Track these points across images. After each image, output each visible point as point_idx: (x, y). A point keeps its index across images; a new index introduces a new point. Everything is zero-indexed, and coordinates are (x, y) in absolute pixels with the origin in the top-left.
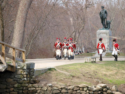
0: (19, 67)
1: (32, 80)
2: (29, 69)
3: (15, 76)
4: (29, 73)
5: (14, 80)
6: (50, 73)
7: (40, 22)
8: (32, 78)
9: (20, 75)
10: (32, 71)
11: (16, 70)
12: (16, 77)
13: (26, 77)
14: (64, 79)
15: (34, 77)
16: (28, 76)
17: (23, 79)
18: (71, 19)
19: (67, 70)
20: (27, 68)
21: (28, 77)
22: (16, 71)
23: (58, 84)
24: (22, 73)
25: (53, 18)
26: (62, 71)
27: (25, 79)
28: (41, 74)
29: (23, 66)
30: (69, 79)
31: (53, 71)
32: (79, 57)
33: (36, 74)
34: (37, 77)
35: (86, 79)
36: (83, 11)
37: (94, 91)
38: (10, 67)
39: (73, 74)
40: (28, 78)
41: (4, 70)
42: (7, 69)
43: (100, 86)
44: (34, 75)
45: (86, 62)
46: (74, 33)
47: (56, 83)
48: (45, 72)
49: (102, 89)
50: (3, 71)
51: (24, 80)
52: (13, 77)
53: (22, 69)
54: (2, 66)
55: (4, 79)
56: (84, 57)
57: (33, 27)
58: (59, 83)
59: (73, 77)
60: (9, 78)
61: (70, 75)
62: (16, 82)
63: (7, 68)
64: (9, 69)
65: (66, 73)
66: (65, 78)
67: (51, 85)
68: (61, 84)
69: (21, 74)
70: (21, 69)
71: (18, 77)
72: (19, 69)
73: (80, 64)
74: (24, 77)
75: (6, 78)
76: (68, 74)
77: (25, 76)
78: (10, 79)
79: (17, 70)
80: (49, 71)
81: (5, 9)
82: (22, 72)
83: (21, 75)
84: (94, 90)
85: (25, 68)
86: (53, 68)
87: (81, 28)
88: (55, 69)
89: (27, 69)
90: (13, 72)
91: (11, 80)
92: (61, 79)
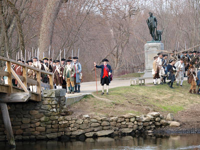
1: (63, 111)
4: (59, 103)
5: (41, 113)
6: (86, 101)
7: (70, 36)
8: (62, 108)
9: (47, 106)
10: (63, 100)
12: (42, 108)
13: (56, 108)
14: (104, 108)
15: (65, 107)
16: (58, 106)
17: (51, 110)
18: (111, 31)
20: (56, 95)
23: (96, 115)
24: (50, 103)
25: (88, 30)
27: (55, 110)
28: (75, 103)
29: (50, 93)
30: (111, 107)
31: (90, 98)
32: (123, 79)
33: (67, 103)
34: (69, 107)
35: (133, 106)
36: (126, 20)
37: (143, 122)
38: (33, 95)
39: (115, 102)
40: (58, 109)
41: (26, 100)
42: (31, 98)
43: (152, 115)
44: (65, 105)
45: (131, 85)
46: (116, 49)
47: (94, 113)
48: (80, 101)
49: (154, 119)
51: (53, 112)
52: (39, 107)
53: (50, 97)
54: (24, 95)
55: (28, 111)
56: (129, 79)
57: (63, 44)
58: (98, 114)
59: (116, 105)
61: (112, 102)
62: (42, 114)
64: (33, 98)
65: (107, 100)
66: (105, 106)
67: (88, 116)
68: (101, 114)
69: (49, 104)
70: (48, 98)
71: (44, 108)
72: (46, 97)
73: (125, 88)
74: (53, 108)
75: (31, 110)
76: (110, 101)
77: (54, 106)
78: (35, 111)
79: (43, 99)
80: (84, 99)
81: (25, 21)
82: (50, 101)
84: (143, 120)
85: (54, 96)
86: (89, 95)
87: (125, 42)
88: (92, 96)
89: (57, 97)
90: (38, 102)
91: (37, 112)
92: (101, 108)
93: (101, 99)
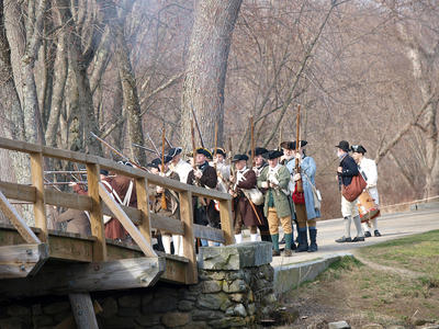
0: (209, 265)
1: (265, 310)
2: (249, 268)
3: (196, 301)
4: (253, 285)
5: (197, 319)
6: (338, 278)
8: (264, 303)
9: (216, 297)
10: (264, 278)
11: (199, 278)
12: (201, 303)
13: (244, 302)
14: (396, 296)
15: (273, 297)
16: (251, 298)
17: (230, 311)
19: (403, 261)
20: (241, 263)
21: (250, 302)
22: (200, 280)
23: (372, 320)
24: (226, 288)
26: (387, 265)
27: (240, 308)
28: (301, 286)
29: (225, 257)
30: (417, 295)
31: (348, 268)
33: (279, 286)
34: (283, 297)
38: (173, 265)
39: (431, 276)
40: (251, 306)
41: (149, 280)
42: (165, 276)
44: (271, 291)
46: (429, 111)
47: (362, 315)
48: (319, 276)
50: (146, 285)
51: (236, 314)
52: (191, 303)
53: (224, 269)
54: (142, 265)
55: (156, 318)
58: (377, 316)
59: (432, 286)
60: (173, 311)
61: (420, 279)
62: (203, 323)
63: (161, 273)
64: (173, 276)
65: (402, 271)
66: (398, 291)
67: (346, 325)
68: (386, 317)
69: (222, 291)
70: (218, 271)
71: (208, 305)
72: (212, 271)
74: (235, 303)
75: (164, 312)
76: (412, 275)
77: (238, 297)
79: (202, 275)
80: (331, 270)
82: (225, 283)
83: (220, 297)
85: (235, 264)
86: (347, 258)
88: (356, 262)
89: (244, 267)
90: (187, 287)
91: (185, 318)
92: (385, 297)
93: (384, 268)
